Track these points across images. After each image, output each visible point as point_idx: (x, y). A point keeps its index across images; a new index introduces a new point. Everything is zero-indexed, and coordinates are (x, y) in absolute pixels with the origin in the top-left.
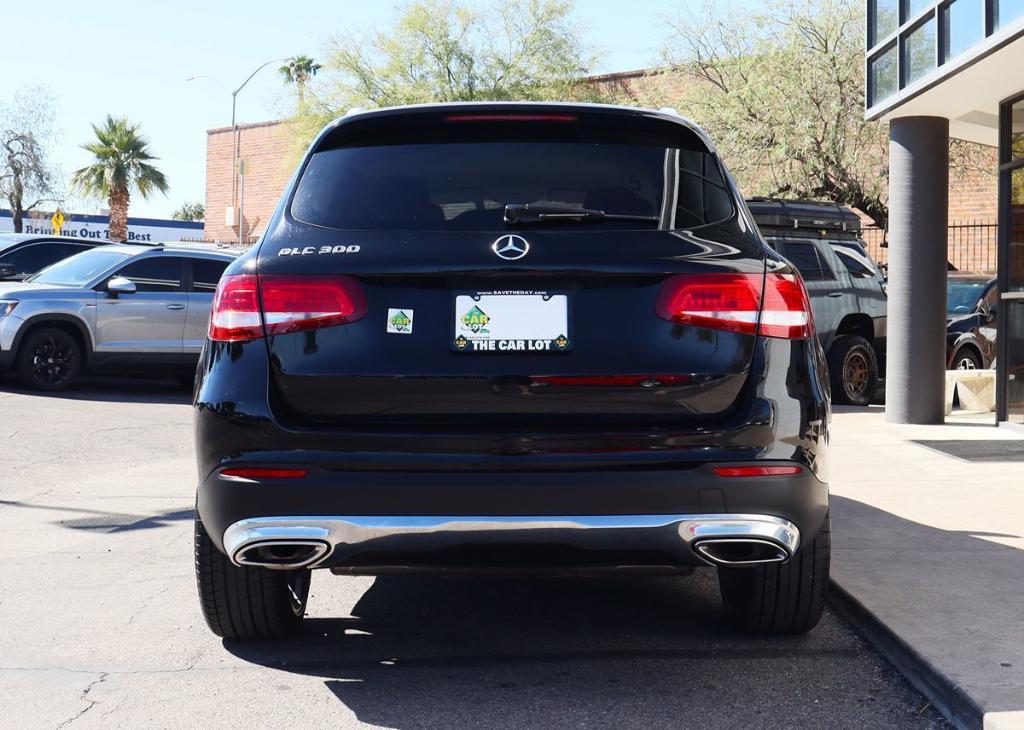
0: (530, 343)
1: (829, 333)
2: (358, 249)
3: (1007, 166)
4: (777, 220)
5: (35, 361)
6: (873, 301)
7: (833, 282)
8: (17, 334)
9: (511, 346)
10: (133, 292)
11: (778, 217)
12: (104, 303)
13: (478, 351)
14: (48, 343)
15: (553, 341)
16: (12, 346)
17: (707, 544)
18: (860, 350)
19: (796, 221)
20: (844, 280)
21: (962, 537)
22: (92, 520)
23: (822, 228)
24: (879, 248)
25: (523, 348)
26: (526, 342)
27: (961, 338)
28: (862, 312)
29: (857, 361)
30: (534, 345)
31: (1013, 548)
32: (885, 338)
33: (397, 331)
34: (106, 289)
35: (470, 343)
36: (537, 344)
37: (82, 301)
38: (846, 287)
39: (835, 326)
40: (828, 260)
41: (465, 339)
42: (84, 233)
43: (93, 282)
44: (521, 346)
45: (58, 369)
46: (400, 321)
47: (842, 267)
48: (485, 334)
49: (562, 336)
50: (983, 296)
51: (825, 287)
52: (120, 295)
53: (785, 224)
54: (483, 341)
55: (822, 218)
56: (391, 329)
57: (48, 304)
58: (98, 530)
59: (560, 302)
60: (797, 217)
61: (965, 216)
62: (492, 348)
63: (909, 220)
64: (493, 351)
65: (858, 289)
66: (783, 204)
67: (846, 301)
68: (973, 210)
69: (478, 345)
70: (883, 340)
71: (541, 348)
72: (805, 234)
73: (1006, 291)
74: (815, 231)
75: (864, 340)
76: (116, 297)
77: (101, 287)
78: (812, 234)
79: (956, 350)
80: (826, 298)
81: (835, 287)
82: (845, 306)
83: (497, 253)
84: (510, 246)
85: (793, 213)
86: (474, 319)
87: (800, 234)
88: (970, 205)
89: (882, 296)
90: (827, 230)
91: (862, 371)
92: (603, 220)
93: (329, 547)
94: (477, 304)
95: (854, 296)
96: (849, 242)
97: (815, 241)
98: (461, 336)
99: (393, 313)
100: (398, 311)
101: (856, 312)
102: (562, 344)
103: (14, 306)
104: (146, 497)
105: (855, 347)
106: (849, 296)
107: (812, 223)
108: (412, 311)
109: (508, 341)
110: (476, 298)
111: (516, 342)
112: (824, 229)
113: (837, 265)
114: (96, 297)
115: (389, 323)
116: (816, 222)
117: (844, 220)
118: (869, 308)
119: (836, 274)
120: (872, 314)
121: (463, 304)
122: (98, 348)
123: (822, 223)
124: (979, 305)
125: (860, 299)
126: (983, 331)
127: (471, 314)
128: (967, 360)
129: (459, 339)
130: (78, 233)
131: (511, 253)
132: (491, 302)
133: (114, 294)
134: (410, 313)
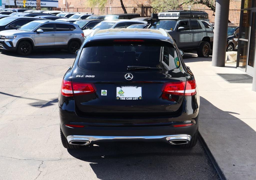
0: (133, 98)
1: (200, 41)
2: (94, 76)
3: (242, 10)
4: (189, 16)
5: (21, 49)
6: (210, 34)
7: (201, 30)
8: (17, 43)
9: (129, 99)
10: (43, 32)
11: (189, 15)
12: (36, 35)
13: (122, 100)
14: (24, 45)
15: (138, 98)
16: (16, 46)
17: (172, 141)
18: (207, 45)
19: (194, 16)
20: (204, 29)
21: (227, 114)
22: (37, 103)
23: (199, 17)
24: (212, 16)
25: (132, 99)
26: (132, 98)
27: (229, 41)
28: (208, 36)
29: (206, 47)
30: (134, 99)
31: (238, 119)
32: (213, 42)
33: (103, 95)
34: (37, 32)
35: (120, 98)
36: (135, 98)
37: (31, 35)
38: (204, 30)
39: (202, 39)
40: (201, 25)
41: (119, 97)
42: (31, 3)
43: (34, 30)
44: (131, 99)
45: (27, 50)
46: (104, 93)
47: (204, 26)
48: (123, 96)
49: (140, 96)
50: (235, 31)
51: (200, 31)
52: (40, 33)
53: (191, 16)
54: (123, 97)
55: (200, 15)
56: (102, 95)
57: (23, 36)
58: (38, 106)
59: (140, 88)
60: (194, 15)
61: (232, 7)
62: (125, 99)
63: (219, 21)
64: (125, 100)
65: (207, 31)
66: (191, 12)
67: (204, 34)
68: (234, 6)
69: (122, 99)
70: (212, 42)
71: (136, 99)
72: (196, 18)
73: (241, 38)
74: (198, 18)
75: (208, 43)
76: (39, 33)
77: (35, 31)
78: (197, 19)
79: (228, 44)
80: (200, 33)
81: (202, 31)
82: (204, 35)
83: (126, 78)
84: (129, 76)
85: (193, 14)
86: (121, 92)
87: (194, 18)
88: (233, 5)
89: (213, 32)
90: (201, 17)
91: (207, 49)
92: (150, 69)
93: (90, 142)
94: (121, 89)
95: (206, 33)
96: (206, 20)
97: (198, 20)
98: (118, 97)
99: (102, 91)
100: (103, 90)
101: (206, 36)
102: (140, 98)
103: (16, 37)
104: (48, 94)
105: (206, 44)
106: (205, 33)
107: (197, 16)
108: (107, 90)
109: (128, 98)
110: (121, 88)
111: (130, 98)
112: (200, 17)
113: (203, 26)
114: (34, 33)
115: (102, 93)
116: (198, 16)
117: (204, 15)
118: (209, 35)
119: (202, 28)
120: (210, 37)
121: (118, 89)
122: (36, 45)
123: (199, 16)
124: (234, 33)
125: (207, 33)
126: (234, 39)
127: (120, 91)
128: (231, 46)
129: (117, 97)
130: (29, 4)
131: (129, 78)
132: (125, 89)
133: (38, 33)
134: (106, 91)
